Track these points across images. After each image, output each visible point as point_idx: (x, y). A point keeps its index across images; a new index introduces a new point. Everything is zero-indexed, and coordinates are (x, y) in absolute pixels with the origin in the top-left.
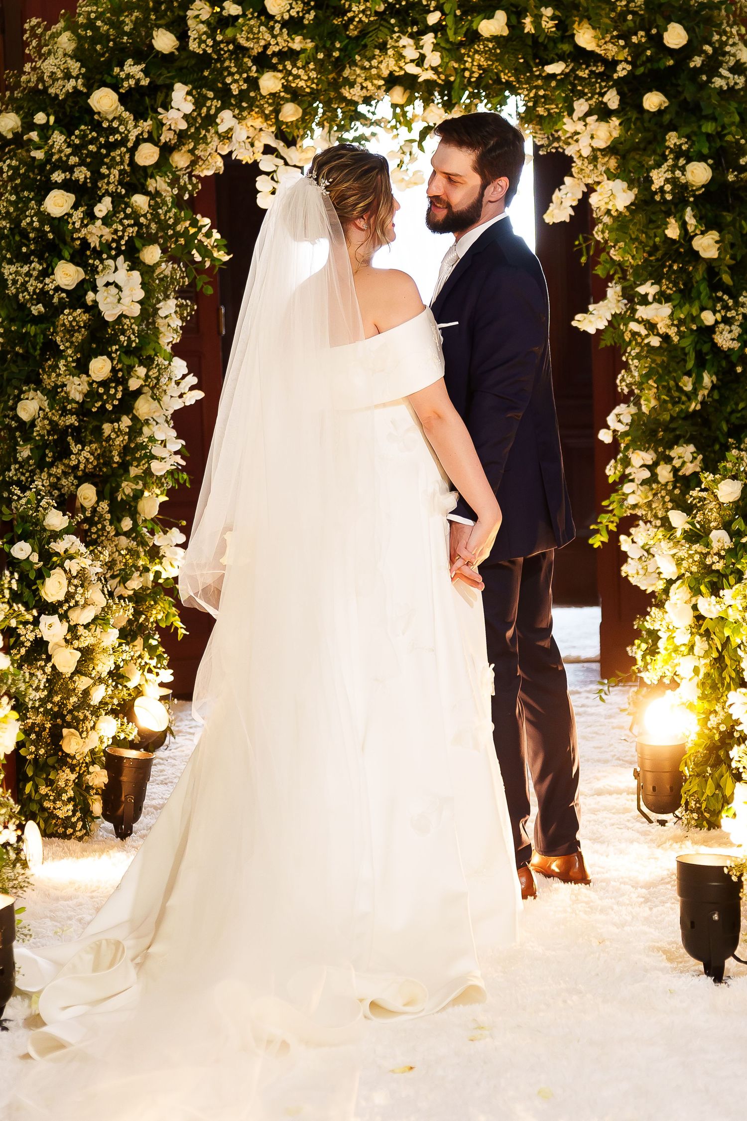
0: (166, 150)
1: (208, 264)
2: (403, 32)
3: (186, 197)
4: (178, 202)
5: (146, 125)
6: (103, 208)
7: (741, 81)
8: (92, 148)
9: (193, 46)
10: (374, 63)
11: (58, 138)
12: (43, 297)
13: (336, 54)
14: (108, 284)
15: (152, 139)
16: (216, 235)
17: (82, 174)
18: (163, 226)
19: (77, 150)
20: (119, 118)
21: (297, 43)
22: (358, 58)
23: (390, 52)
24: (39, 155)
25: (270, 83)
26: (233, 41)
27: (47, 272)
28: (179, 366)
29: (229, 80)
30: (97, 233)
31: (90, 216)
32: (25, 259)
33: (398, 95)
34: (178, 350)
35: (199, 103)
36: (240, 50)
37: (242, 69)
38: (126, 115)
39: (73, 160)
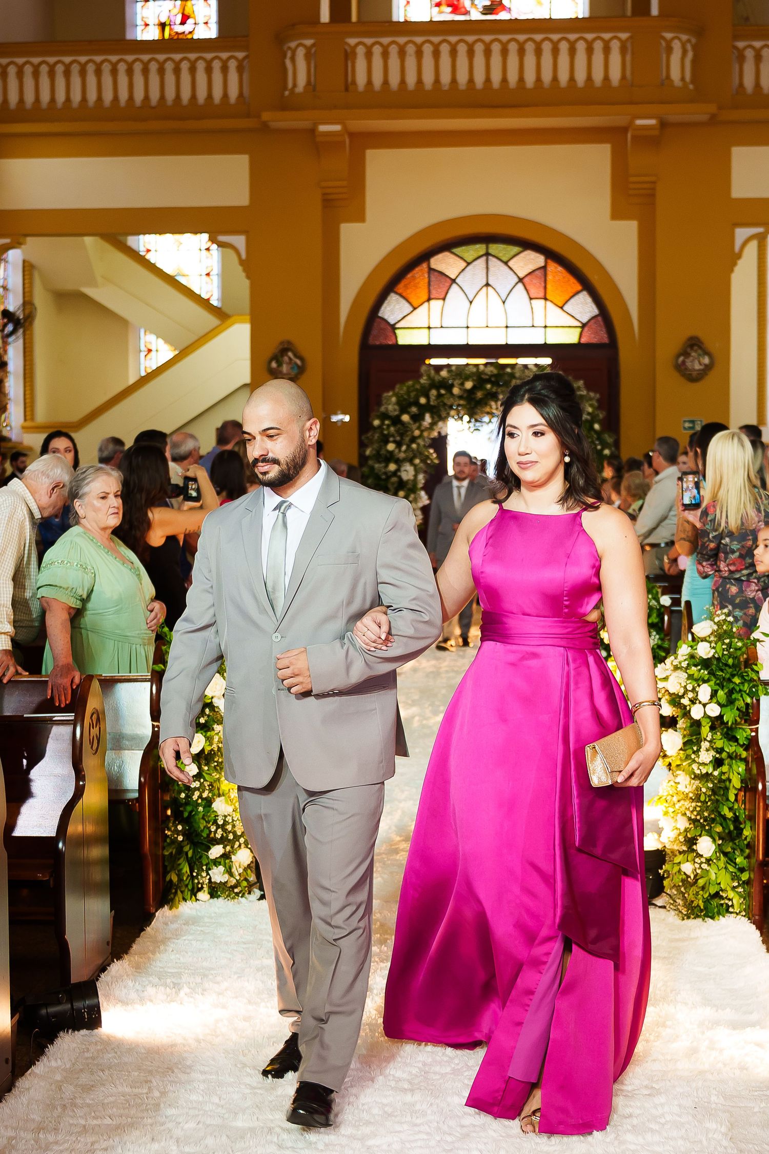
0: (422, 431)
1: (432, 464)
2: (493, 400)
3: (427, 445)
4: (424, 446)
5: (417, 424)
6: (404, 448)
7: (589, 417)
8: (401, 431)
9: (432, 403)
10: (483, 409)
11: (392, 429)
12: (385, 473)
13: (472, 406)
14: (406, 470)
15: (419, 428)
16: (435, 455)
17: (398, 438)
18: (421, 453)
19: (397, 431)
20: (409, 423)
21: (462, 402)
22: (479, 408)
23: (489, 407)
24: (386, 432)
25: (453, 413)
26: (442, 402)
27: (387, 466)
28: (423, 493)
29: (442, 413)
30: (402, 455)
31: (400, 451)
32: (379, 462)
33: (490, 416)
34: (423, 488)
35: (432, 417)
36: (445, 404)
37: (446, 410)
38: (412, 422)
39: (396, 435)
